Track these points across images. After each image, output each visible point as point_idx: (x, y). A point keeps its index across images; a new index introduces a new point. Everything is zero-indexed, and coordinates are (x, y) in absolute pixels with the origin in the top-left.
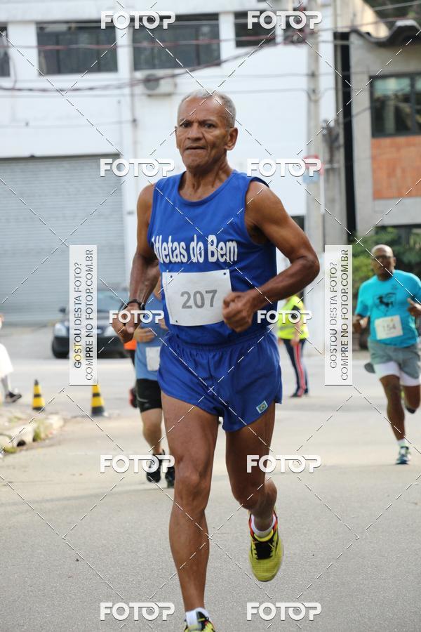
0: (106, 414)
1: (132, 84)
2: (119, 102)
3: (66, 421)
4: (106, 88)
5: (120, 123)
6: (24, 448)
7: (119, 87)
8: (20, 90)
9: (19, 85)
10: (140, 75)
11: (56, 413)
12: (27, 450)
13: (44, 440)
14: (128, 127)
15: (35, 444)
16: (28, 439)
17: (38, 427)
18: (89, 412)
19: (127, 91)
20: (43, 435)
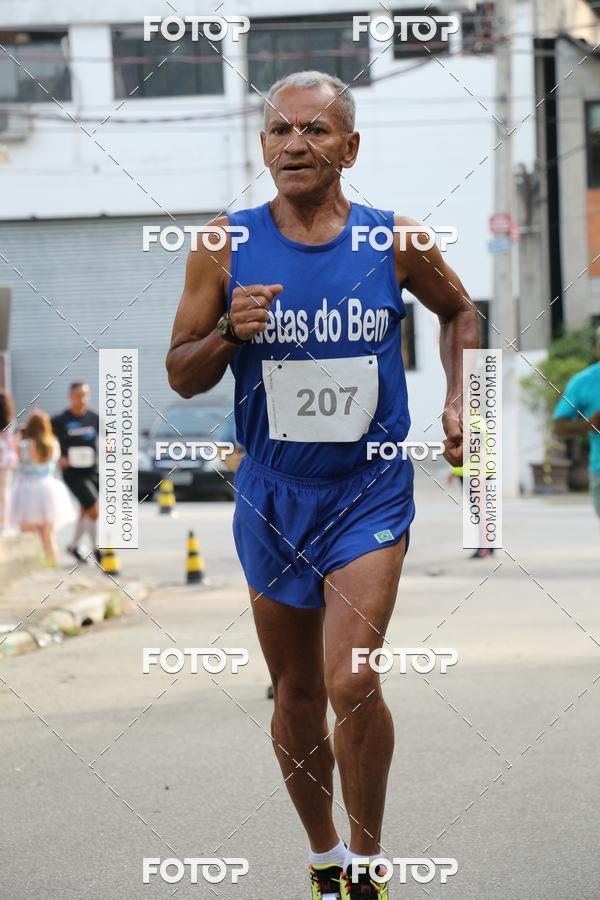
0: (206, 581)
1: (246, 112)
2: (227, 138)
3: (150, 590)
4: (208, 117)
5: (228, 167)
6: (91, 628)
7: (228, 116)
8: (86, 120)
9: (85, 114)
10: (255, 99)
11: (136, 579)
12: (95, 631)
13: (118, 617)
14: (239, 175)
15: (107, 623)
16: (97, 615)
17: (111, 600)
18: (182, 577)
19: (238, 122)
20: (117, 611)
